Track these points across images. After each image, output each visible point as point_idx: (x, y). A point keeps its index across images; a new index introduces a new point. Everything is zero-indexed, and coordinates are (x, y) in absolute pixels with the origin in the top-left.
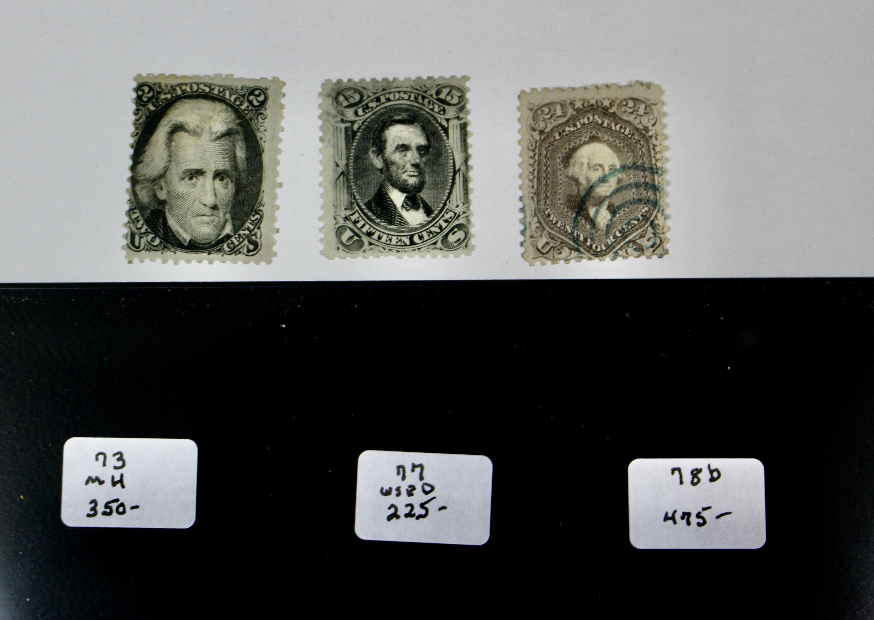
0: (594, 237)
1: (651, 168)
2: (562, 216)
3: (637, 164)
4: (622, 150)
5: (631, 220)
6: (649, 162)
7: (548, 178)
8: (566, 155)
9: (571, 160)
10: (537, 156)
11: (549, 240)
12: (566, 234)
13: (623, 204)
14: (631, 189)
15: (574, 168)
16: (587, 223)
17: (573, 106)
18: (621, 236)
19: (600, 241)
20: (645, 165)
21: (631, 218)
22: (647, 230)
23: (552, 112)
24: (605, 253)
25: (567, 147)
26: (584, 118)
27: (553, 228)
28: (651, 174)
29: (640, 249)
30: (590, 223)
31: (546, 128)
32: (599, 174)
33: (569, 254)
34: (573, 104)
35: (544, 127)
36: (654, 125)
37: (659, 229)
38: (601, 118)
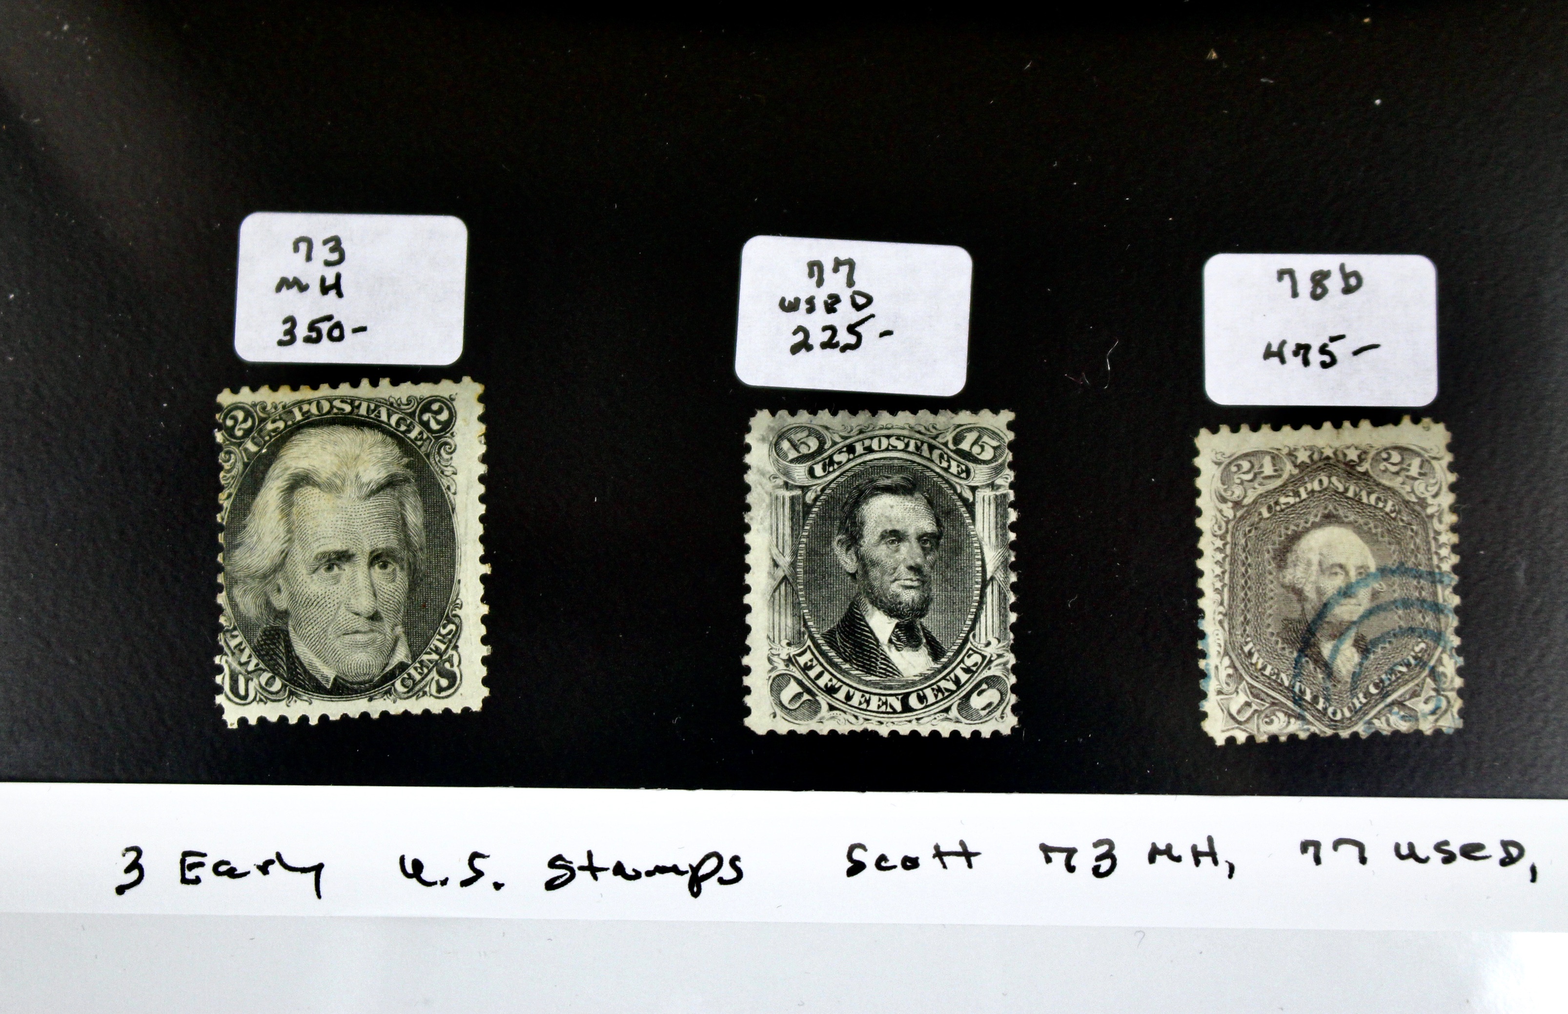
0: (1329, 695)
1: (1431, 574)
2: (1274, 656)
3: (1406, 566)
4: (1380, 539)
5: (1395, 665)
6: (1427, 562)
7: (1249, 588)
8: (1281, 547)
9: (1289, 555)
10: (1228, 547)
11: (1251, 699)
12: (1281, 688)
13: (1382, 636)
14: (1395, 610)
15: (1295, 570)
16: (1318, 670)
17: (1293, 458)
18: (1378, 694)
19: (1341, 701)
20: (1420, 567)
21: (1396, 661)
22: (1423, 684)
23: (1256, 470)
24: (1350, 723)
25: (1283, 531)
26: (1312, 481)
27: (1257, 677)
28: (1430, 584)
29: (1411, 716)
30: (1323, 668)
31: (1245, 497)
32: (1338, 582)
33: (1285, 724)
34: (1293, 455)
35: (1242, 496)
36: (1435, 496)
37: (1445, 683)
38: (1343, 482)
